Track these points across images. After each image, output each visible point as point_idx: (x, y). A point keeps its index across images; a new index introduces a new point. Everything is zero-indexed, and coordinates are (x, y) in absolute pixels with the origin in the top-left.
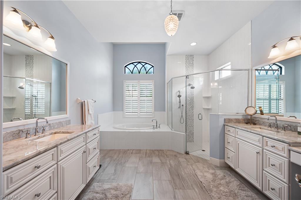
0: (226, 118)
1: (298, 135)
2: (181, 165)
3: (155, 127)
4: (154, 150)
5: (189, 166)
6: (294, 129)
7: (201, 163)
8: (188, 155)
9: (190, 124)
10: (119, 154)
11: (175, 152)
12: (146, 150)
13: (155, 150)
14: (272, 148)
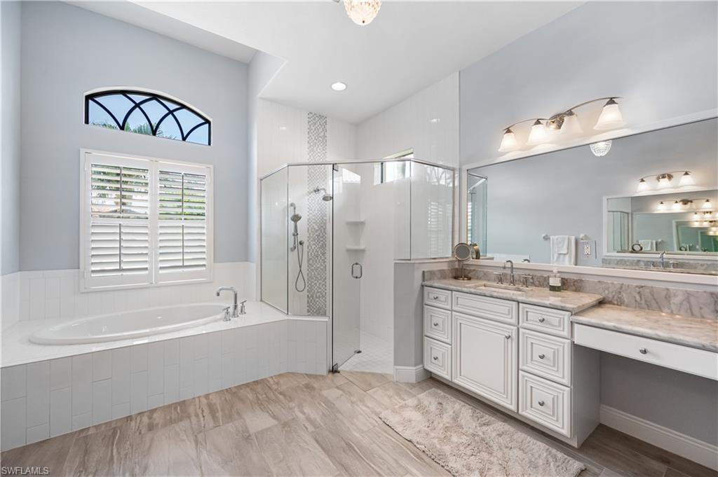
0: (425, 270)
1: (549, 292)
2: (340, 413)
3: (231, 310)
4: (236, 387)
5: (359, 406)
6: (539, 282)
7: (379, 386)
8: (337, 374)
9: (318, 292)
10: (87, 452)
11: (302, 374)
12: (207, 396)
13: (239, 387)
14: (540, 324)
